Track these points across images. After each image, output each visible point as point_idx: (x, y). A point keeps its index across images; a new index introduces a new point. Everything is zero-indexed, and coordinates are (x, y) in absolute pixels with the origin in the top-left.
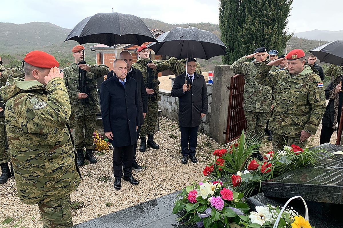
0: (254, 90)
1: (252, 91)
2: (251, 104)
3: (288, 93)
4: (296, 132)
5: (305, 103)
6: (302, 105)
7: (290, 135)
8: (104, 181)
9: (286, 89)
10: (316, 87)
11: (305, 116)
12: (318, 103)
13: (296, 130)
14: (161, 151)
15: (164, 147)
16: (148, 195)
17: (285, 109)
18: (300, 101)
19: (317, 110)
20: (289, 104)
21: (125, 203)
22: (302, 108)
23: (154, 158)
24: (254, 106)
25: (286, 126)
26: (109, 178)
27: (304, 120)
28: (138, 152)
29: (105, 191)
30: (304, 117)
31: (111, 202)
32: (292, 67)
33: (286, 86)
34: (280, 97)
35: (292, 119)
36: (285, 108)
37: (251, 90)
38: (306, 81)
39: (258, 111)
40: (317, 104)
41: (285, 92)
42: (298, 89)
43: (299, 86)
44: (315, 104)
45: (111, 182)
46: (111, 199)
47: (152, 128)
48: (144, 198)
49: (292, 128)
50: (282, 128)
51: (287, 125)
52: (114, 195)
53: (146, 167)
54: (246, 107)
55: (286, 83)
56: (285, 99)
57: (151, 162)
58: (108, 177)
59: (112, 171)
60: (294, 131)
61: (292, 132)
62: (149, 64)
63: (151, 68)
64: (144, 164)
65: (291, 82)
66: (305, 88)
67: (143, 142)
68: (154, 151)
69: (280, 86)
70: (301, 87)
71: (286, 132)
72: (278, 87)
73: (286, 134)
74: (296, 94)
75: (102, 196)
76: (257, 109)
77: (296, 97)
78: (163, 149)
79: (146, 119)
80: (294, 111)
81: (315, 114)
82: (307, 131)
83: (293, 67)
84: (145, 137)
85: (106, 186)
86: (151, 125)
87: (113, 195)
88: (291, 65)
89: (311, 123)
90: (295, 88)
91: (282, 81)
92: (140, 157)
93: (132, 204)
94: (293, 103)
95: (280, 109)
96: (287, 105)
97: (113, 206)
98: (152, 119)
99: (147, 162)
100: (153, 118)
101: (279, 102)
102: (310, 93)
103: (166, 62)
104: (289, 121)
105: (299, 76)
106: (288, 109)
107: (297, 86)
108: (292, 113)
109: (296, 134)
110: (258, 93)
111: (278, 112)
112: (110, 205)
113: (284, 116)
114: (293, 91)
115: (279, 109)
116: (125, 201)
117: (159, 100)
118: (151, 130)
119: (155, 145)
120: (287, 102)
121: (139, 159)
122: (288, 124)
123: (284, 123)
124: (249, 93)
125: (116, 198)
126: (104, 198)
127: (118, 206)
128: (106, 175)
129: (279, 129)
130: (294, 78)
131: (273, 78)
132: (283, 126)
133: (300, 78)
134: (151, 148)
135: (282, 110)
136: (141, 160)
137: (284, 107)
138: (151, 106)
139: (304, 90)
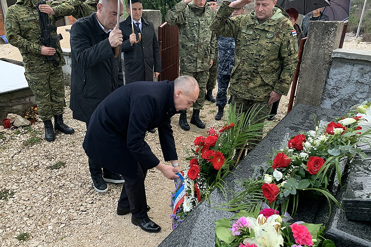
0: (193, 45)
1: (192, 46)
2: (191, 62)
3: (257, 45)
4: (265, 95)
5: (276, 57)
6: (273, 61)
7: (259, 99)
8: (3, 198)
9: (254, 40)
10: (290, 35)
11: (275, 73)
12: (292, 56)
13: (265, 91)
14: (78, 136)
15: (81, 130)
16: (82, 205)
17: (254, 66)
18: (272, 55)
19: (291, 66)
20: (259, 59)
21: (50, 228)
22: (273, 63)
23: (72, 149)
24: (194, 64)
25: (254, 88)
26: (10, 192)
27: (274, 79)
28: (45, 143)
29: (9, 216)
30: (274, 75)
31: (25, 232)
32: (262, 9)
33: (254, 35)
34: (247, 50)
35: (262, 78)
36: (254, 64)
37: (190, 44)
38: (279, 28)
39: (199, 70)
40: (291, 58)
41: (253, 43)
42: (270, 40)
43: (271, 35)
44: (288, 58)
45: (14, 198)
46: (23, 226)
47: (59, 106)
48: (77, 211)
49: (261, 90)
50: (250, 91)
51: (256, 87)
52: (27, 219)
53: (64, 164)
54: (184, 67)
55: (254, 31)
56: (254, 54)
57: (69, 154)
58: (6, 192)
59: (10, 181)
60: (263, 93)
61: (261, 94)
62: (42, 7)
63: (45, 13)
64: (59, 159)
65: (260, 29)
66: (279, 37)
67: (49, 127)
68: (68, 138)
69: (245, 36)
70: (274, 36)
71: (255, 95)
72: (241, 37)
73: (254, 98)
74: (268, 46)
75: (7, 226)
76: (198, 68)
77: (268, 50)
78: (80, 132)
79: (48, 94)
80: (264, 68)
81: (288, 70)
82: (278, 92)
83: (264, 10)
84: (51, 120)
85: (7, 207)
86: (57, 102)
87: (25, 219)
88: (261, 7)
89: (283, 82)
90: (267, 38)
91: (247, 29)
92: (50, 151)
93: (61, 227)
94: (263, 58)
95: (248, 67)
96: (256, 61)
97: (31, 237)
98: (57, 94)
99: (62, 155)
100: (59, 92)
101: (244, 58)
102: (283, 44)
103: (67, 3)
104: (258, 81)
105: (270, 21)
106: (257, 66)
107: (268, 35)
108: (262, 71)
109: (265, 97)
110: (199, 48)
111: (244, 71)
112: (25, 237)
113: (252, 75)
114: (263, 42)
115: (246, 67)
116: (49, 225)
117: (64, 64)
118: (58, 108)
119: (67, 129)
120: (256, 57)
121: (49, 153)
122: (257, 85)
123: (252, 85)
124: (188, 49)
125: (31, 223)
126: (12, 228)
127: (39, 235)
128: (3, 188)
129: (246, 93)
130: (265, 25)
131: (234, 26)
132: (251, 88)
133: (272, 24)
134: (63, 134)
135: (250, 67)
136: (53, 154)
137: (252, 64)
138: (53, 73)
139: (277, 40)
